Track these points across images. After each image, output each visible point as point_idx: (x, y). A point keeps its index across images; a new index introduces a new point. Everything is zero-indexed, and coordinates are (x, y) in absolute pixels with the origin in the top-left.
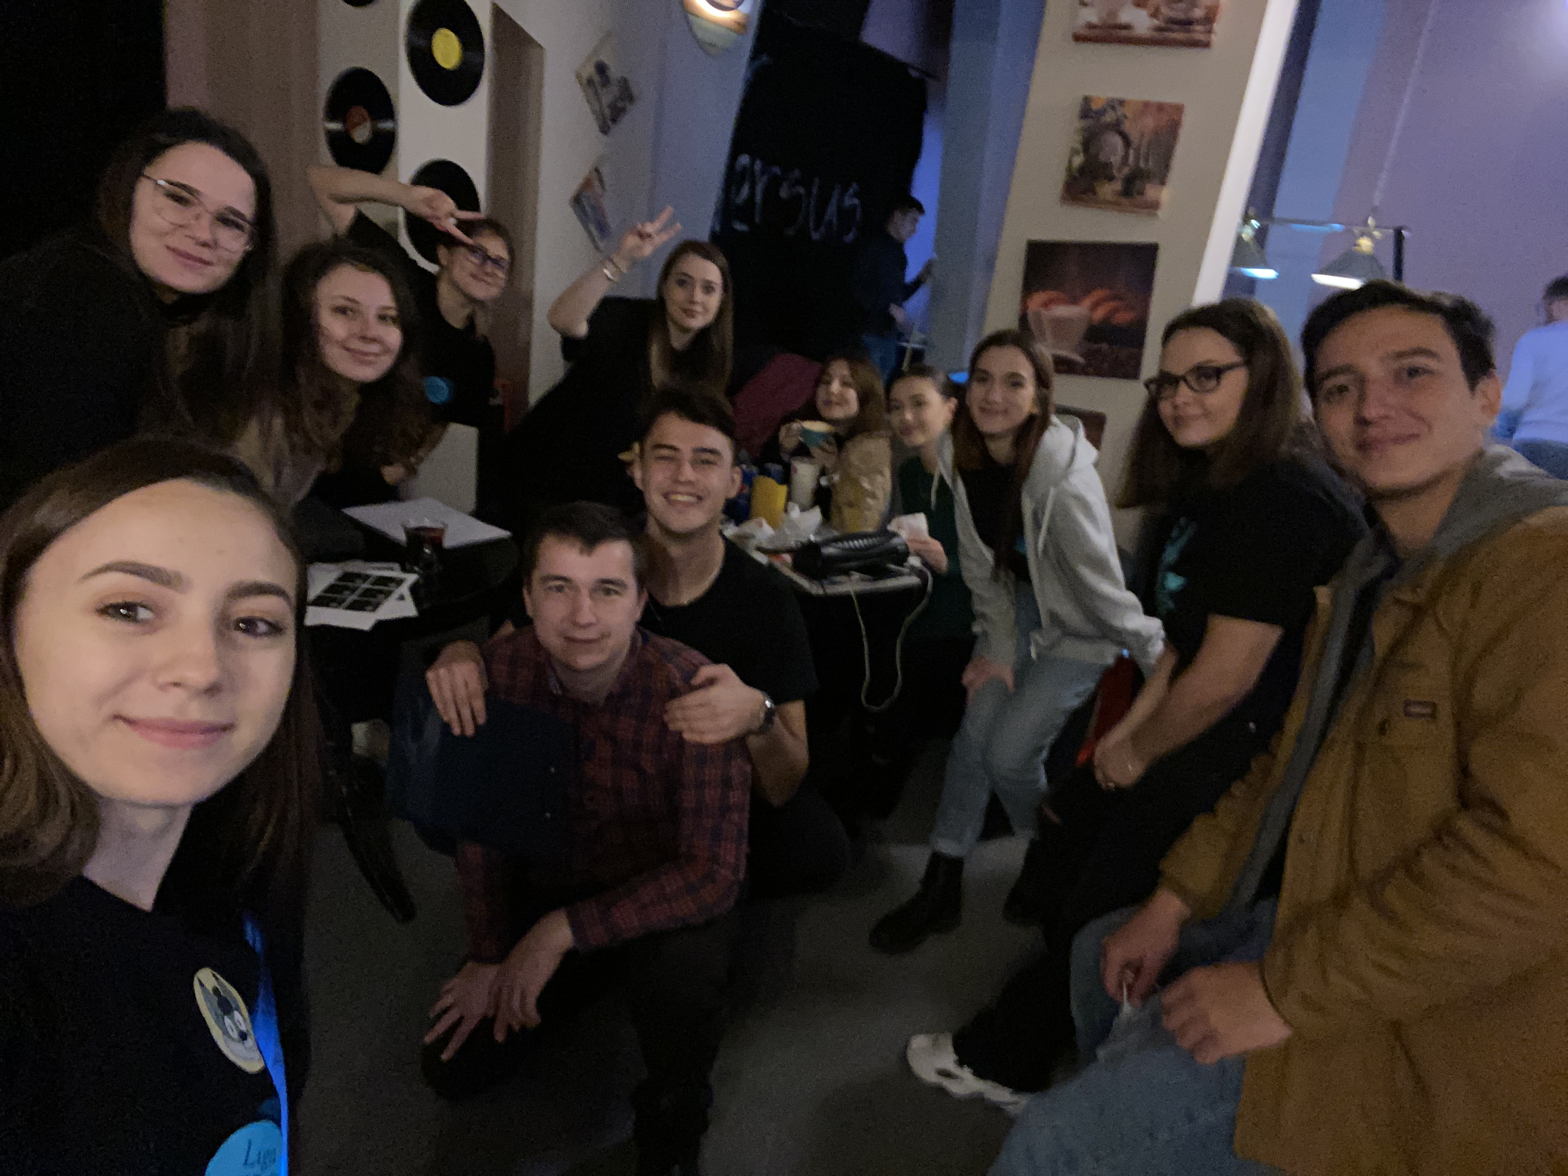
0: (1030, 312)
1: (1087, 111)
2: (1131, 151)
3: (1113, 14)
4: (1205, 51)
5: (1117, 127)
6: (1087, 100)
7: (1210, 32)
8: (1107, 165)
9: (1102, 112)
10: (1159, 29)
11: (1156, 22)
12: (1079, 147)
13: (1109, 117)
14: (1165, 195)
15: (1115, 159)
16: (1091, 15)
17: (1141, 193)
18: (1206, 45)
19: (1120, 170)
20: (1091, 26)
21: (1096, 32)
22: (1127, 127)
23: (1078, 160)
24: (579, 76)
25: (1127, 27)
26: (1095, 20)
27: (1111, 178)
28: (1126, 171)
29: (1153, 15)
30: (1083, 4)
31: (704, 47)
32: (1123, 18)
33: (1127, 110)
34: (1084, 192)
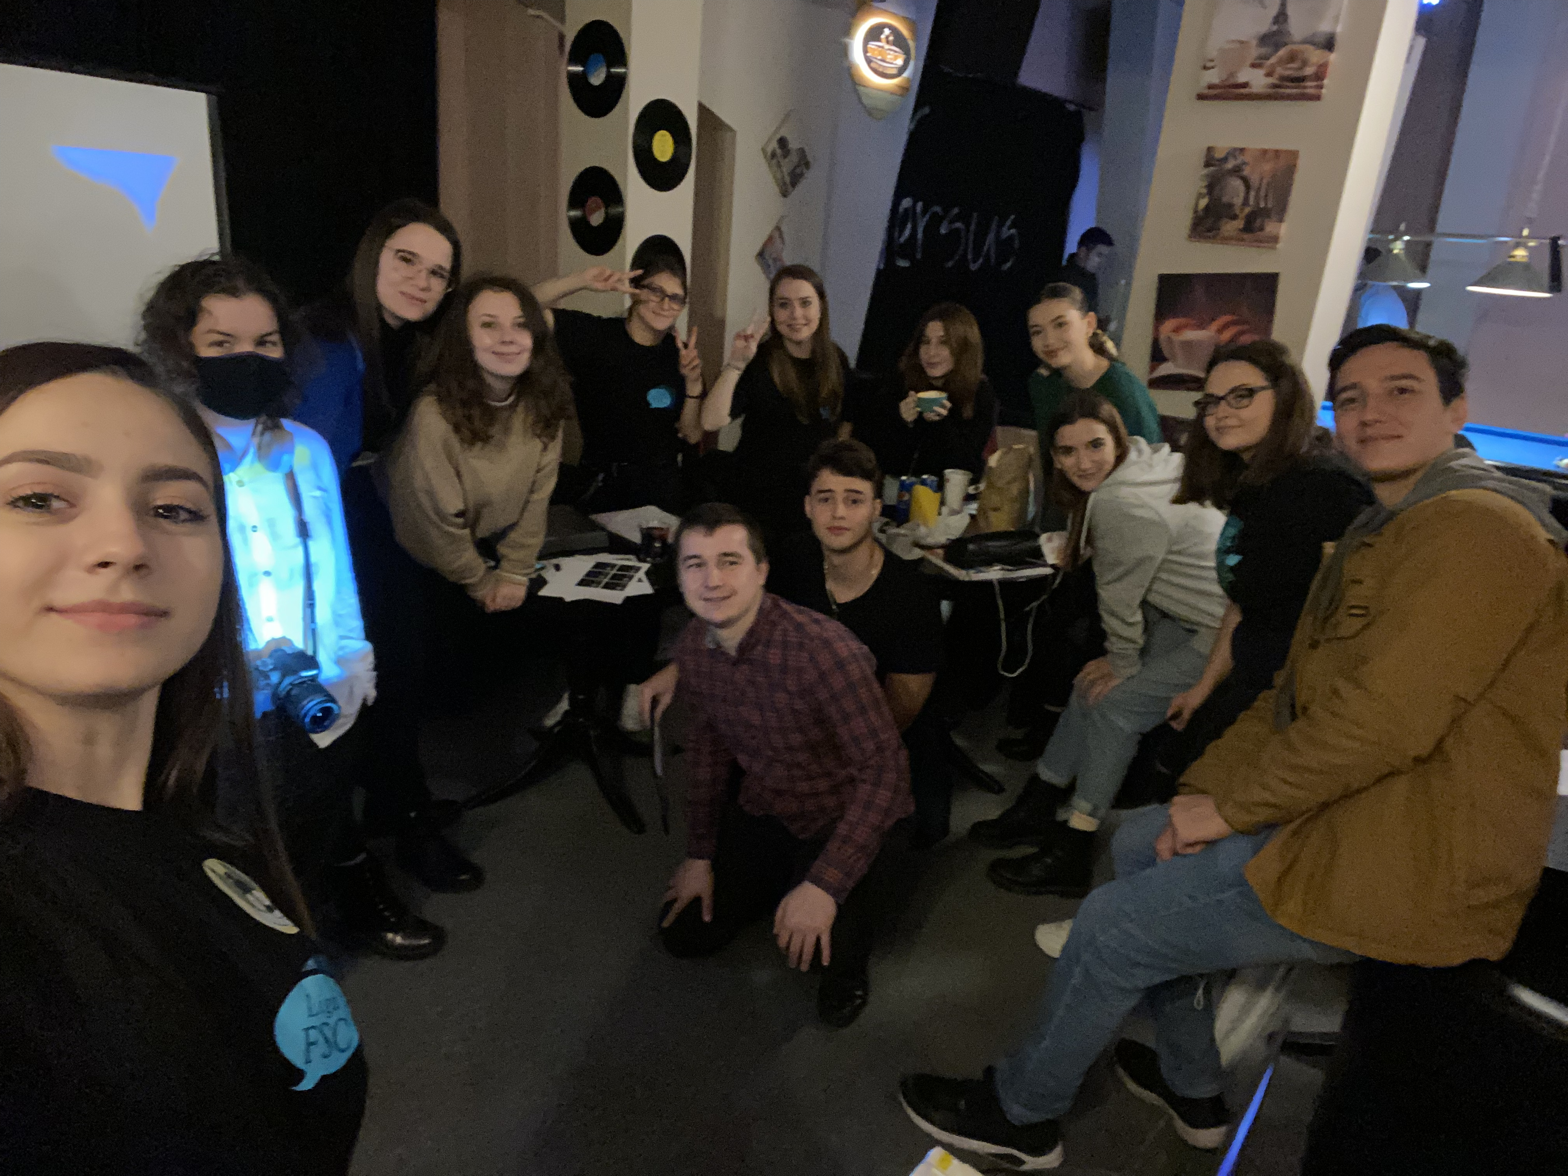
0: (1162, 337)
1: (1210, 160)
2: (1252, 194)
3: (1232, 75)
4: (1318, 102)
5: (1237, 171)
6: (1210, 149)
7: (1321, 87)
8: (1230, 206)
9: (1225, 160)
10: (1275, 86)
11: (1271, 80)
12: (1205, 191)
13: (1230, 165)
14: (1283, 229)
15: (1238, 201)
16: (1213, 77)
17: (1262, 229)
18: (1318, 98)
19: (1242, 210)
20: (1211, 87)
21: (1217, 91)
22: (1246, 172)
23: (1203, 202)
24: (764, 150)
25: (1245, 85)
26: (1216, 81)
27: (1234, 217)
28: (1247, 210)
29: (1269, 75)
30: (1205, 68)
31: (870, 112)
32: (1241, 78)
33: (1247, 158)
34: (1209, 231)
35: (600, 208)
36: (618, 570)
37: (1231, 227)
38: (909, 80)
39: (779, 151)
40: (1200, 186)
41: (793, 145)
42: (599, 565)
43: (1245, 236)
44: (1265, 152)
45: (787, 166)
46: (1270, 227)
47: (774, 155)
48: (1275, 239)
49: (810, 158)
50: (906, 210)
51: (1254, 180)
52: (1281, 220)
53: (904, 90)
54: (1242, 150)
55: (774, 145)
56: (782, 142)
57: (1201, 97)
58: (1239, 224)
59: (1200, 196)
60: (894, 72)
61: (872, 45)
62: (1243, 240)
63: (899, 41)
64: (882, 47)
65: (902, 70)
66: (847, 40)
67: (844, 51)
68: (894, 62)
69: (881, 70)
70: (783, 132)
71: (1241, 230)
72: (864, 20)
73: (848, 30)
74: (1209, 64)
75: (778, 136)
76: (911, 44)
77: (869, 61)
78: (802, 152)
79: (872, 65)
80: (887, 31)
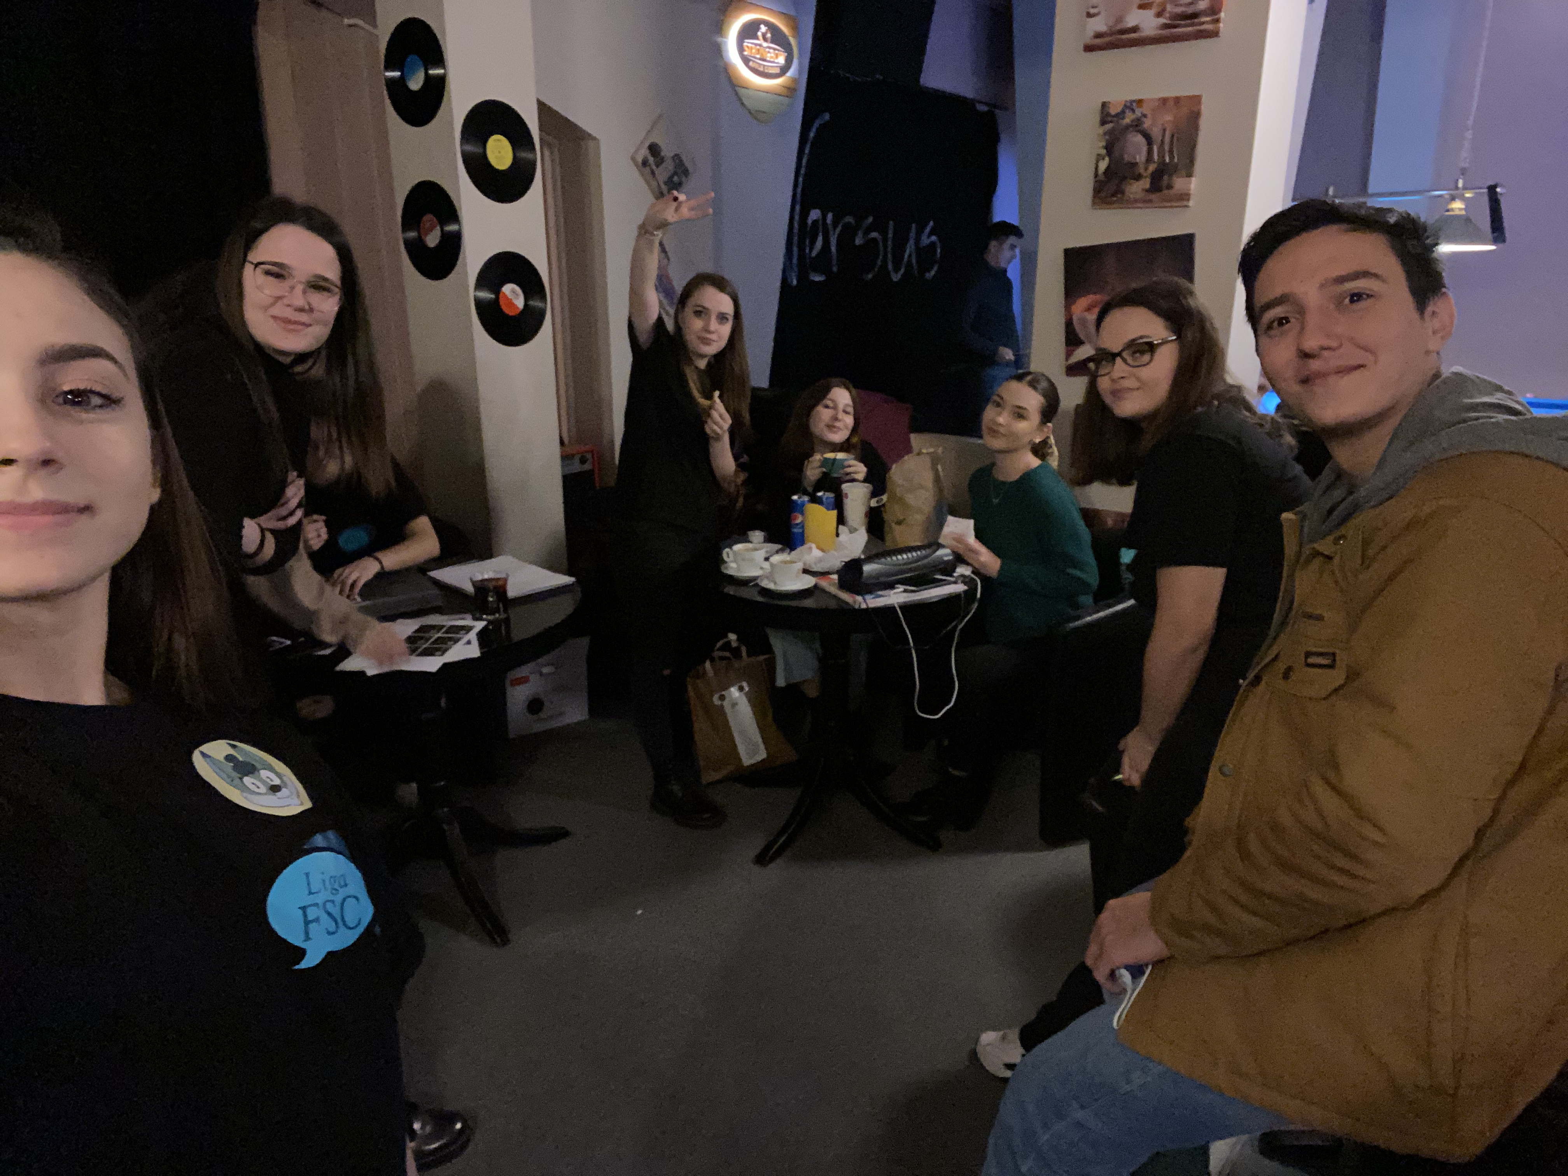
0: (1075, 318)
1: (1105, 116)
2: (1155, 149)
3: (1120, 19)
4: (1215, 39)
5: (1137, 126)
6: (1104, 105)
7: (1217, 21)
8: (1134, 165)
9: (1121, 115)
10: (1166, 26)
11: (1162, 21)
12: (1104, 152)
13: (1128, 119)
14: (1194, 184)
15: (1141, 158)
16: (1099, 25)
17: (1170, 187)
18: (1215, 34)
19: (1146, 169)
20: (1098, 35)
21: (1107, 39)
22: (1147, 124)
23: (1103, 165)
24: (633, 159)
25: (1135, 29)
26: (1103, 28)
27: (1138, 177)
28: (1152, 168)
29: (1159, 15)
30: (1089, 15)
31: (754, 115)
32: (1130, 22)
33: (1146, 109)
34: (1113, 195)
35: (435, 227)
36: (446, 632)
37: (1136, 189)
38: (795, 80)
39: (651, 160)
40: (1099, 146)
41: (667, 151)
42: (422, 629)
43: (1153, 197)
44: (1164, 101)
45: (663, 174)
46: (1179, 183)
47: (645, 163)
48: (1184, 197)
49: (687, 163)
50: (815, 222)
51: (1156, 133)
52: (1190, 175)
53: (790, 91)
54: (1140, 102)
55: (644, 152)
56: (654, 149)
57: (1089, 48)
58: (1145, 183)
59: (1100, 157)
60: (777, 71)
61: (748, 43)
62: (1151, 201)
63: (777, 37)
64: (760, 45)
65: (784, 70)
66: (719, 39)
67: (718, 51)
68: (776, 61)
69: (761, 69)
70: (655, 138)
71: (1147, 191)
72: (737, 17)
73: (719, 28)
74: (1092, 11)
75: (647, 144)
76: (792, 40)
77: (746, 60)
78: (677, 158)
79: (751, 64)
80: (763, 28)
